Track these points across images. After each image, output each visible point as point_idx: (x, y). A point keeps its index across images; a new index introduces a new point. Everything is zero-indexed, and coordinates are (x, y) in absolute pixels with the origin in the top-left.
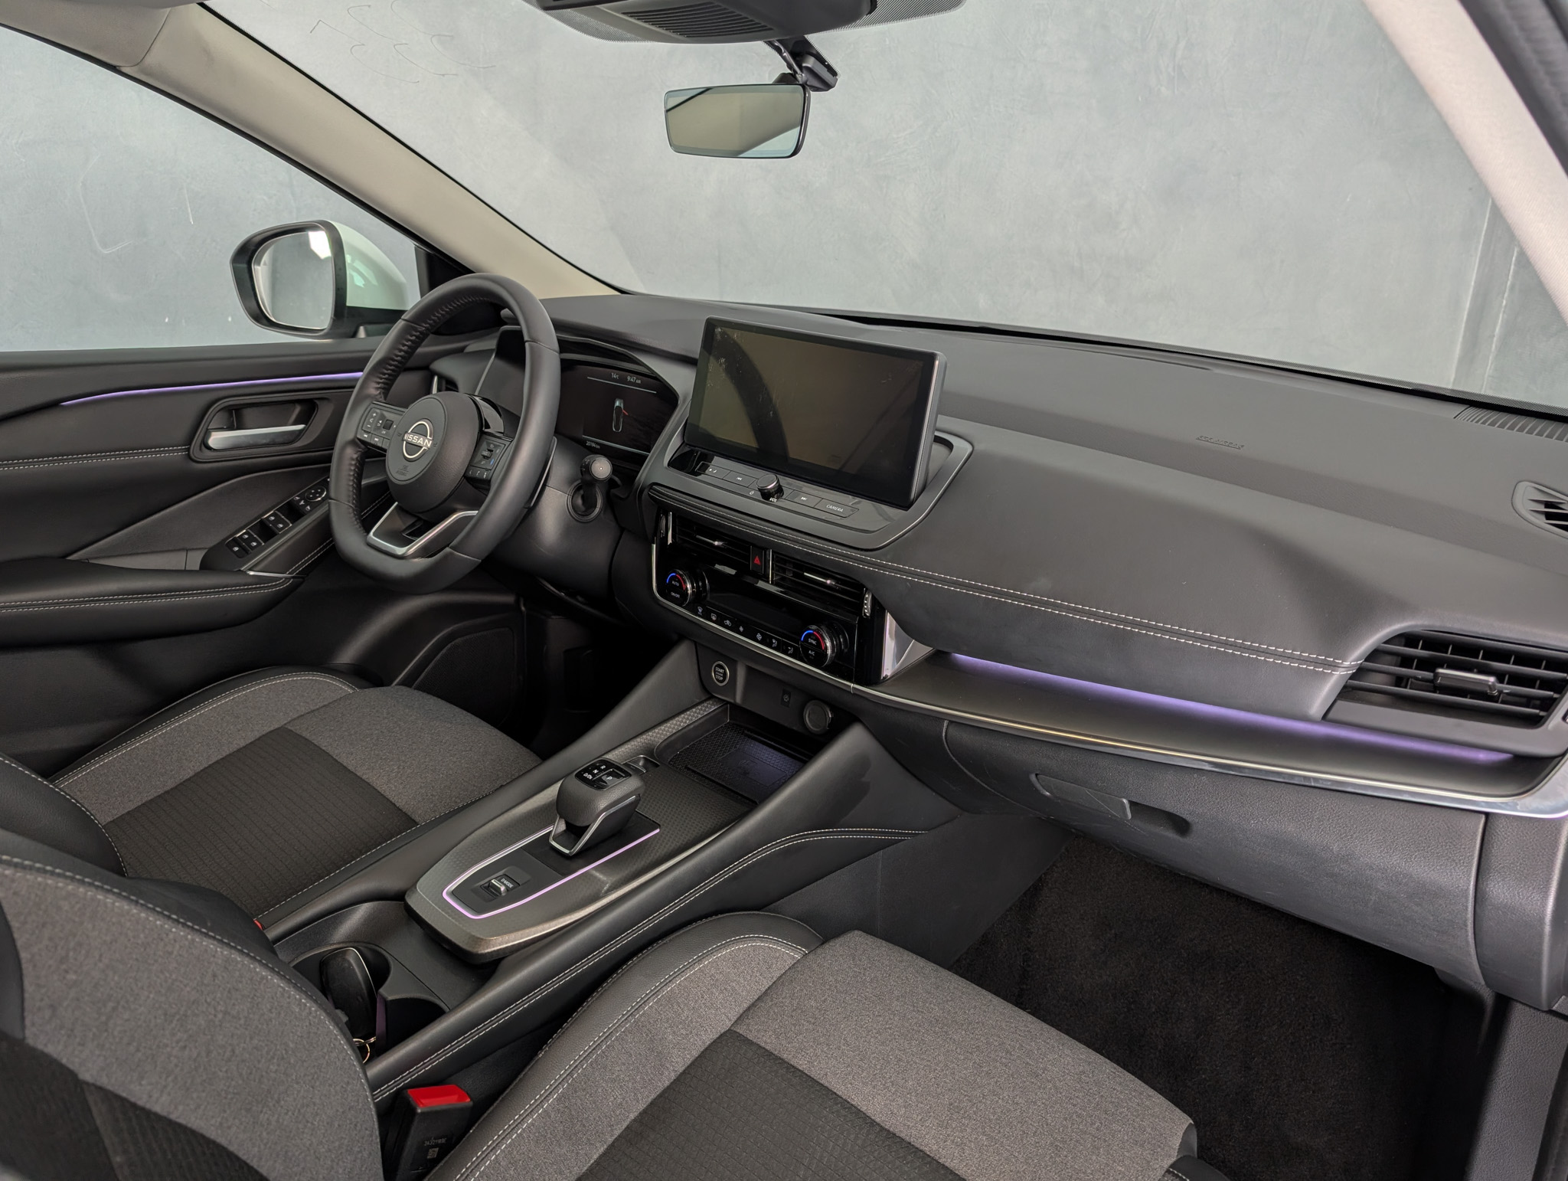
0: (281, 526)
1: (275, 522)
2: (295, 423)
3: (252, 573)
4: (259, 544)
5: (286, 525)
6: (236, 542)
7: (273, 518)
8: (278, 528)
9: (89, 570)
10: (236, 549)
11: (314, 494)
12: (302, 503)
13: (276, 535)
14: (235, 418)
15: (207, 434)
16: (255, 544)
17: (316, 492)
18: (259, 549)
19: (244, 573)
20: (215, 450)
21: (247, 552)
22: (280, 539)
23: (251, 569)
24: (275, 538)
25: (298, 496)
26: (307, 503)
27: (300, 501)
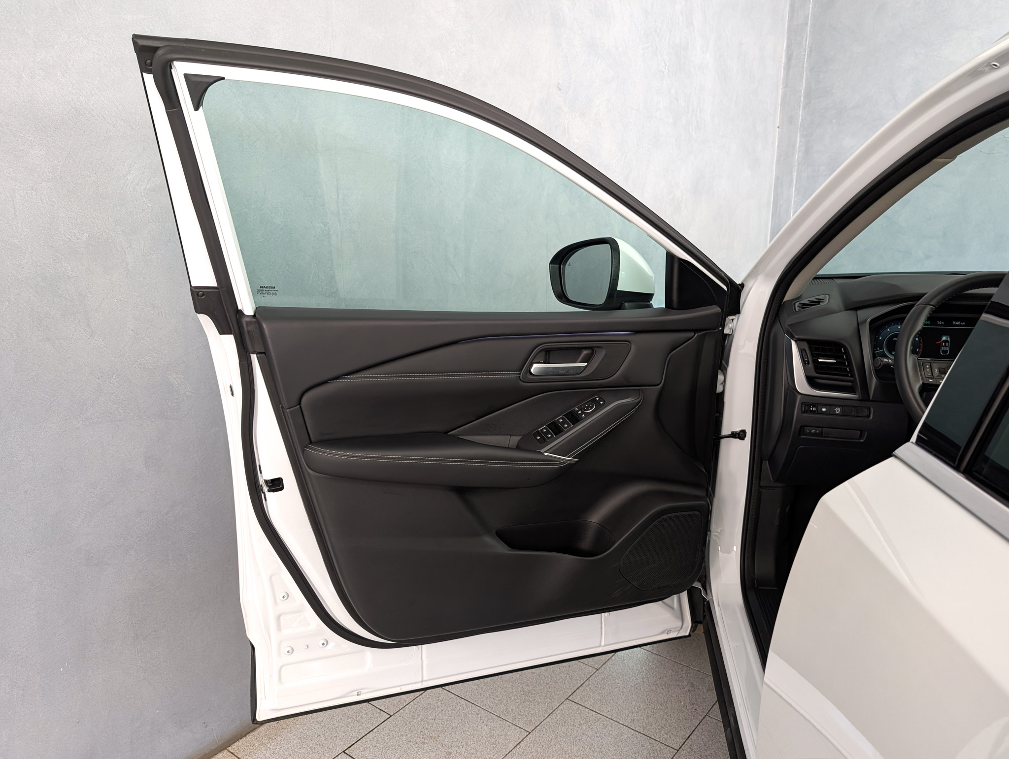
0: (566, 426)
1: (563, 423)
2: (581, 362)
3: (546, 454)
4: (552, 436)
5: (569, 425)
6: (538, 433)
7: (561, 420)
8: (564, 427)
9: (458, 441)
10: (539, 438)
11: (588, 407)
12: (580, 412)
13: (562, 431)
14: (548, 355)
15: (531, 366)
16: (550, 436)
17: (589, 406)
18: (552, 440)
19: (543, 454)
20: (534, 375)
21: (545, 440)
22: (564, 434)
23: (546, 452)
24: (562, 433)
25: (577, 408)
26: (583, 413)
27: (578, 411)
